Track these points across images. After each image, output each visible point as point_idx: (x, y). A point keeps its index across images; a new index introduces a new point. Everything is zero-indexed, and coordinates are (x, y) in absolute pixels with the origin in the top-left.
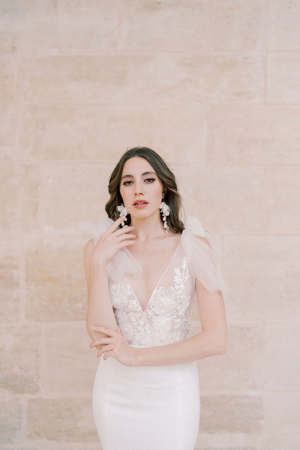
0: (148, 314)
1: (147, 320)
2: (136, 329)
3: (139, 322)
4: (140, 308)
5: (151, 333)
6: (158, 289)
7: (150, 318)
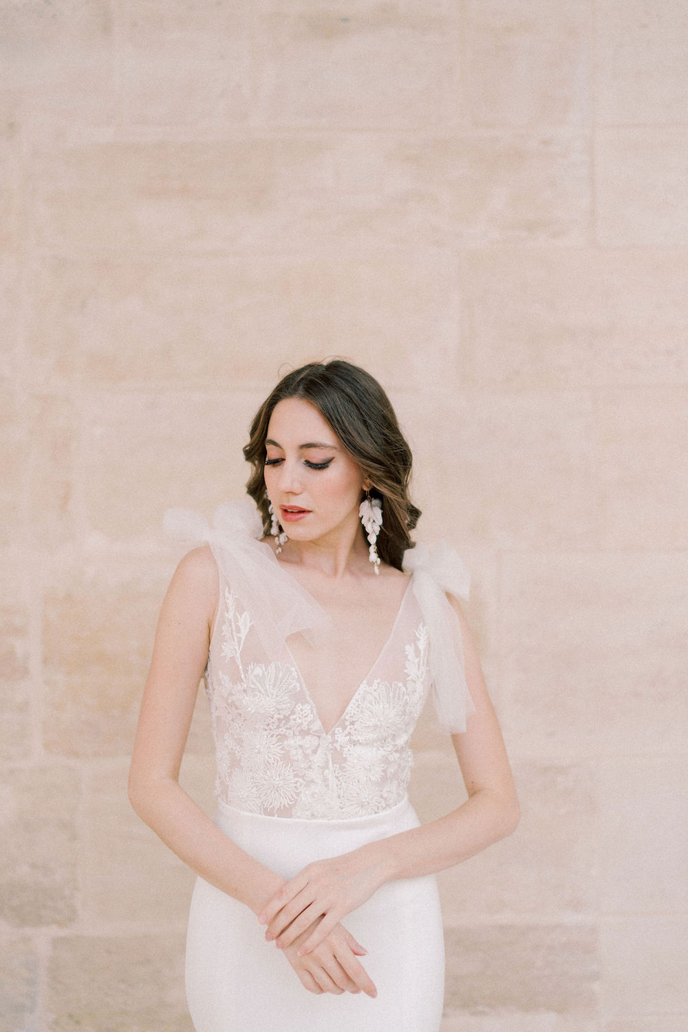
0: (336, 738)
1: (330, 755)
2: (303, 777)
3: (310, 761)
4: (317, 725)
5: (340, 787)
6: (370, 684)
7: (339, 749)
